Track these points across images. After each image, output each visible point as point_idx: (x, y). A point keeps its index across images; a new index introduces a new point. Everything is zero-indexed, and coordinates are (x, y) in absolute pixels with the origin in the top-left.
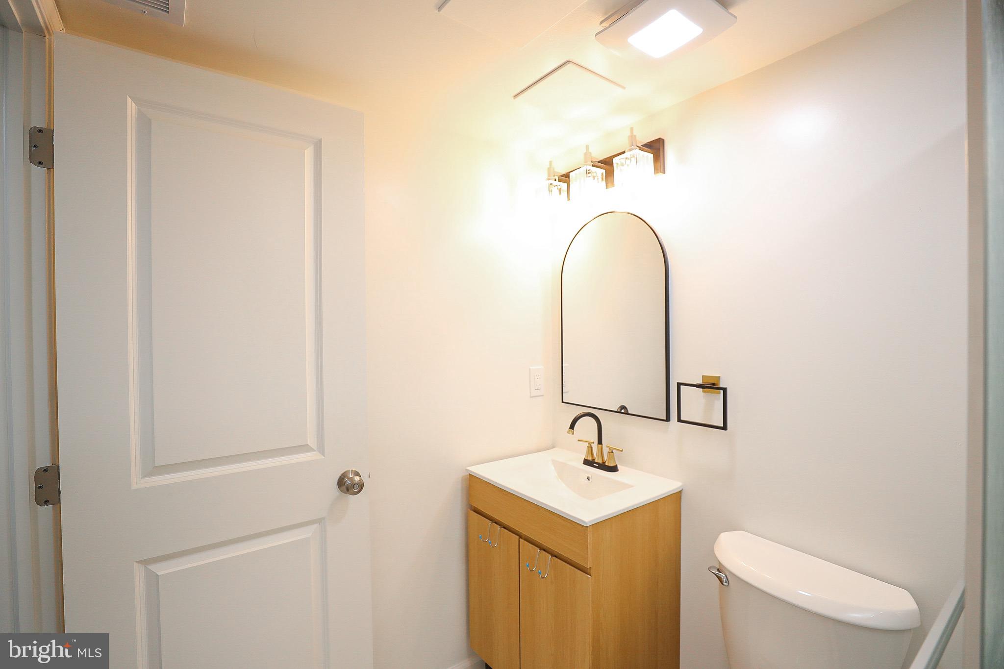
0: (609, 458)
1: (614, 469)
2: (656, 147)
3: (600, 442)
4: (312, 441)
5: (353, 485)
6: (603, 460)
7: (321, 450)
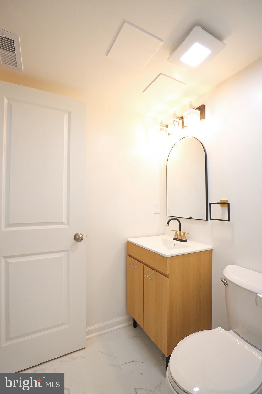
0: (183, 236)
1: (185, 241)
2: (202, 109)
3: (180, 230)
4: (65, 220)
5: (79, 238)
6: (181, 238)
7: (68, 224)
